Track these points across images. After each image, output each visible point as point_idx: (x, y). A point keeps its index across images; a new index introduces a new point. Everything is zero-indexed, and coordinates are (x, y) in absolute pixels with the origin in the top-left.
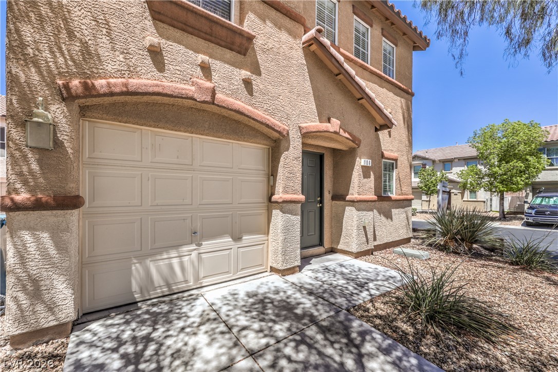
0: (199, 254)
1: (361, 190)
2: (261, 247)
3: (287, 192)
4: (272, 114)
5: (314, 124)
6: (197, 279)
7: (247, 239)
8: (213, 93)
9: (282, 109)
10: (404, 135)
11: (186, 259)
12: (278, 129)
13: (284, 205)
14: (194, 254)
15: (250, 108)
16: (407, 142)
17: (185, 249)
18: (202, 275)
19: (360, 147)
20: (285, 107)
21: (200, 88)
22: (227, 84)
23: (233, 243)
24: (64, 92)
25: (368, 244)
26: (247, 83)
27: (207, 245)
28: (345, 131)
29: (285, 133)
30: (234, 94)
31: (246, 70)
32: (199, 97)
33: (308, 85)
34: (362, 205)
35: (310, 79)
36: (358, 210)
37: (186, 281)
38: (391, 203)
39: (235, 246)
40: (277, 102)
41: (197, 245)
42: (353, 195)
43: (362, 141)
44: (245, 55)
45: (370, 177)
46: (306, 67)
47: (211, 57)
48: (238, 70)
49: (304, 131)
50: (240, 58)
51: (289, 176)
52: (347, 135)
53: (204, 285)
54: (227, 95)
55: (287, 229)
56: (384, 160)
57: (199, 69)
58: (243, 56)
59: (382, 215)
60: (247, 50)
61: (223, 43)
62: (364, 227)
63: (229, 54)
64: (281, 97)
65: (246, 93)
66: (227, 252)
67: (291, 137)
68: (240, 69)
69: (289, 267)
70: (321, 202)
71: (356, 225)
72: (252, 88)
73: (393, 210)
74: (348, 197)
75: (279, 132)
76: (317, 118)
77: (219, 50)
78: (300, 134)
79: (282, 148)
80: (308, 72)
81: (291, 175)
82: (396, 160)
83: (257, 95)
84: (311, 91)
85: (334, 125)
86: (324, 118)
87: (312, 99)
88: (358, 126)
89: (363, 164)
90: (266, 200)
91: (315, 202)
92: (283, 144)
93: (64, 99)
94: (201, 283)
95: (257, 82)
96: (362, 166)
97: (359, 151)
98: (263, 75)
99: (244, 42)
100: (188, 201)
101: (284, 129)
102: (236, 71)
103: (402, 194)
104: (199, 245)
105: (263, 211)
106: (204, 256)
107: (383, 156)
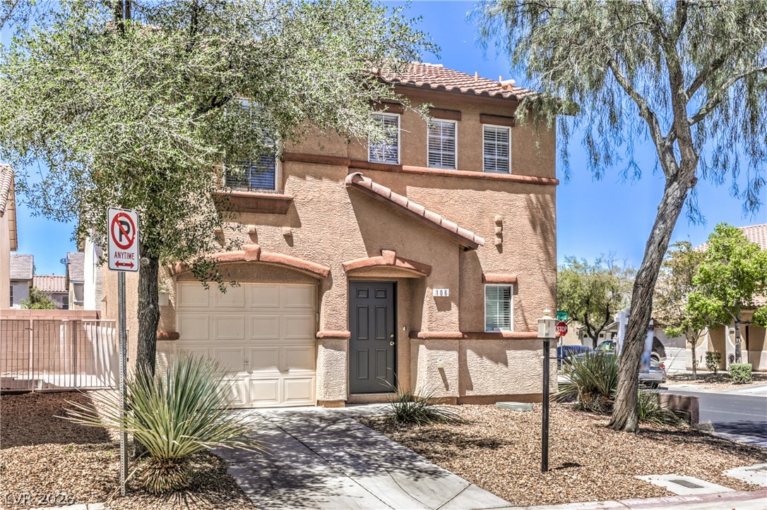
0: (251, 380)
1: (434, 325)
2: (308, 381)
3: (329, 329)
4: (313, 259)
5: (362, 258)
6: (249, 400)
7: (293, 372)
8: (259, 252)
9: (324, 252)
10: (535, 247)
11: (240, 383)
12: (317, 271)
13: (326, 340)
14: (247, 380)
15: (291, 258)
16: (542, 255)
17: (240, 374)
18: (253, 398)
19: (432, 275)
20: (326, 250)
21: (248, 252)
22: (270, 242)
23: (279, 374)
24: (172, 272)
25: (447, 390)
26: (289, 238)
27: (257, 374)
28: (403, 260)
29: (325, 274)
30: (277, 248)
31: (287, 226)
32: (248, 259)
33: (354, 223)
34: (437, 343)
35: (356, 215)
36: (430, 349)
37: (240, 401)
38: (505, 342)
39: (282, 377)
40: (317, 247)
41: (248, 373)
42: (424, 332)
43: (434, 268)
44: (285, 214)
45: (450, 309)
46: (351, 205)
47: (257, 224)
48: (280, 228)
49: (348, 269)
50: (282, 217)
51: (332, 313)
52: (407, 265)
53: (254, 406)
54: (271, 251)
55: (329, 363)
56: (486, 285)
57: (248, 235)
58: (284, 215)
59: (484, 358)
60: (287, 210)
61: (266, 211)
62: (441, 370)
63: (271, 217)
64: (322, 241)
65: (287, 245)
66: (274, 382)
67: (333, 276)
68: (281, 226)
69: (331, 399)
70: (395, 339)
71: (427, 366)
72: (292, 240)
73: (507, 352)
74: (419, 335)
75: (319, 274)
76: (366, 253)
77: (263, 217)
78: (344, 272)
79: (323, 287)
80: (354, 209)
81: (334, 312)
82: (515, 283)
83: (297, 244)
84: (358, 227)
85: (387, 257)
86: (375, 251)
87: (359, 235)
88: (428, 252)
89: (435, 294)
90: (313, 337)
91: (386, 339)
92: (326, 283)
93: (171, 275)
94: (252, 405)
95: (298, 234)
96: (435, 298)
97: (429, 280)
98: (303, 226)
99: (284, 204)
100: (241, 336)
101: (324, 271)
102: (278, 229)
103: (528, 330)
104: (251, 373)
105: (311, 347)
106: (254, 382)
107: (483, 280)
